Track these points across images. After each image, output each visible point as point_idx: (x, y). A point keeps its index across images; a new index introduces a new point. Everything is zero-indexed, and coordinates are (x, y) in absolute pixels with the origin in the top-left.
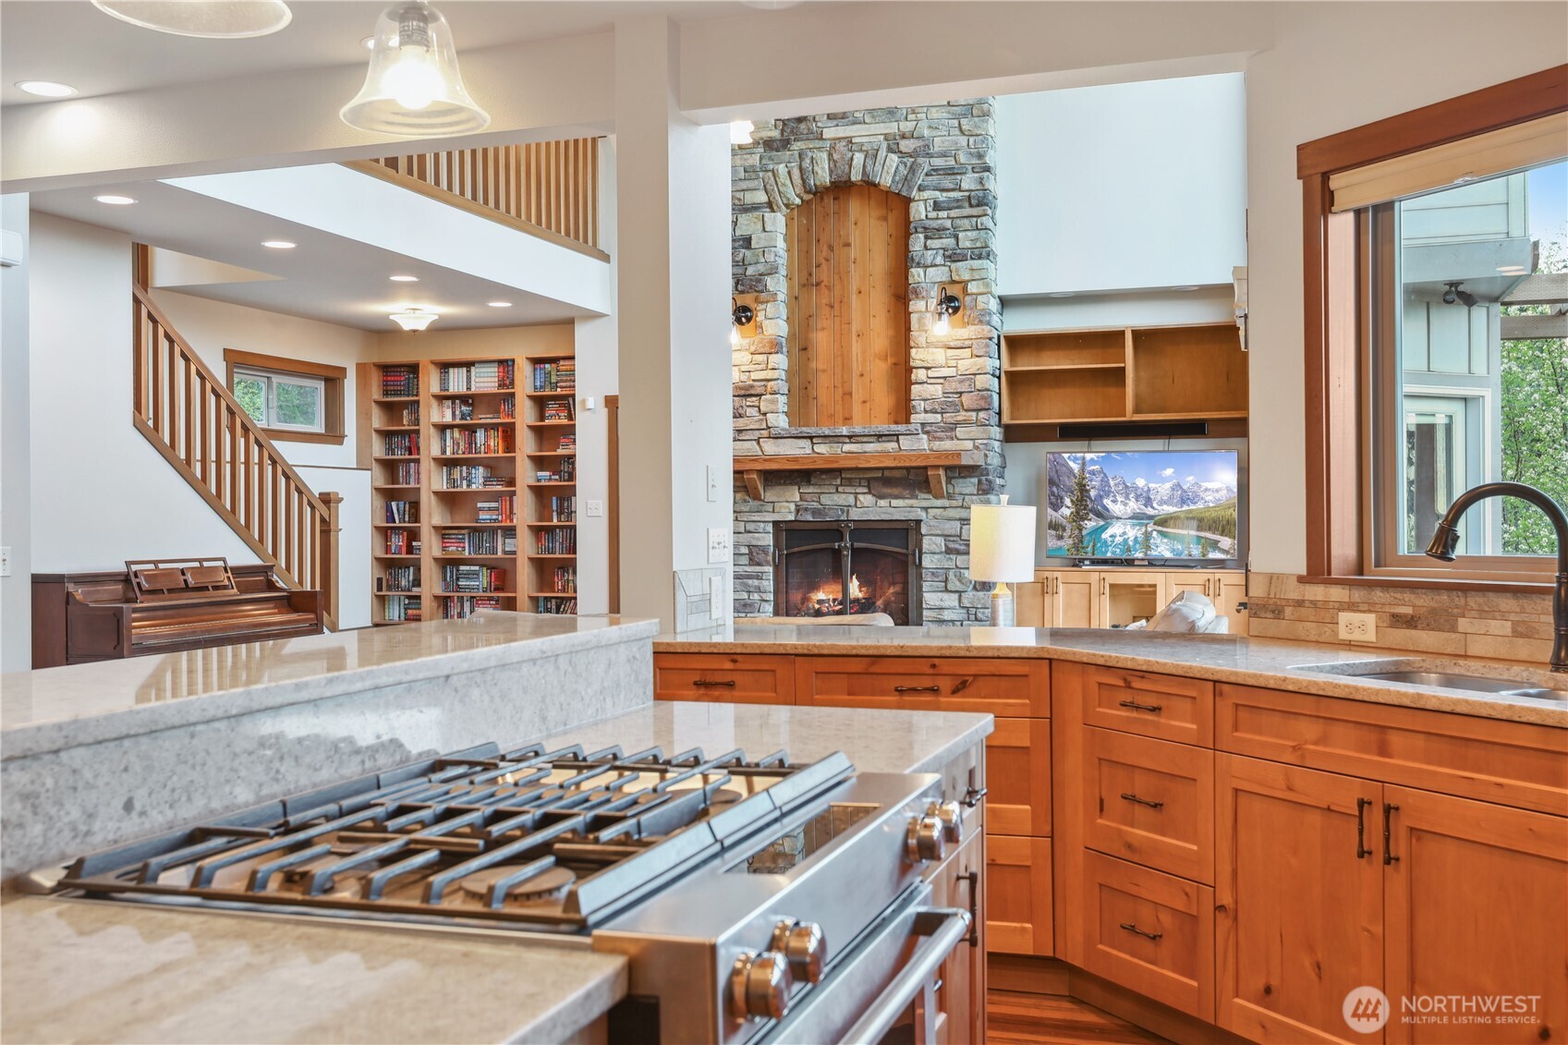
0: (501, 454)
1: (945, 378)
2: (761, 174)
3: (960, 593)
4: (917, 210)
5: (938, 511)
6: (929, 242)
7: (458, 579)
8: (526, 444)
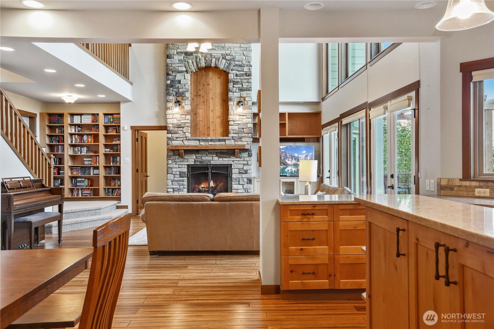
0: (93, 143)
1: (239, 124)
2: (184, 62)
3: (243, 185)
4: (231, 76)
5: (237, 162)
6: (234, 85)
7: (77, 183)
8: (102, 140)
